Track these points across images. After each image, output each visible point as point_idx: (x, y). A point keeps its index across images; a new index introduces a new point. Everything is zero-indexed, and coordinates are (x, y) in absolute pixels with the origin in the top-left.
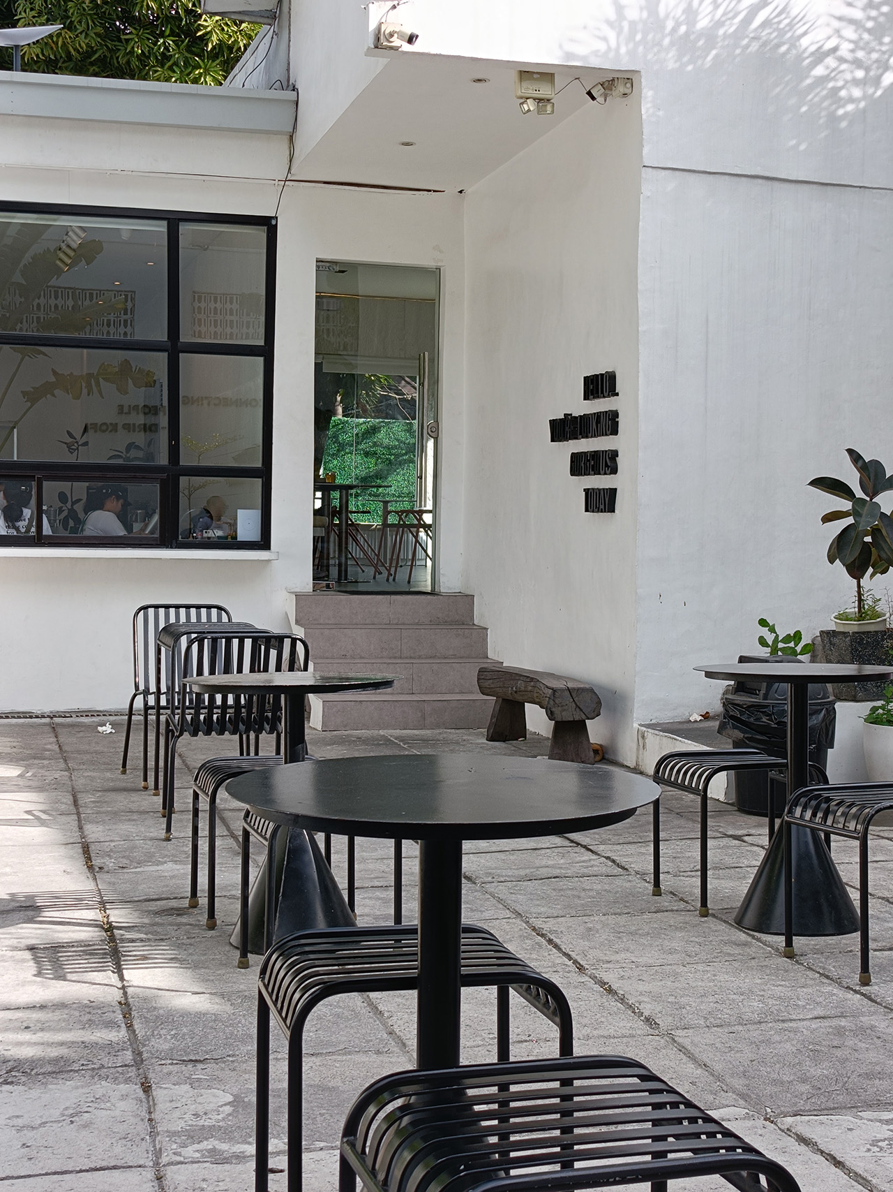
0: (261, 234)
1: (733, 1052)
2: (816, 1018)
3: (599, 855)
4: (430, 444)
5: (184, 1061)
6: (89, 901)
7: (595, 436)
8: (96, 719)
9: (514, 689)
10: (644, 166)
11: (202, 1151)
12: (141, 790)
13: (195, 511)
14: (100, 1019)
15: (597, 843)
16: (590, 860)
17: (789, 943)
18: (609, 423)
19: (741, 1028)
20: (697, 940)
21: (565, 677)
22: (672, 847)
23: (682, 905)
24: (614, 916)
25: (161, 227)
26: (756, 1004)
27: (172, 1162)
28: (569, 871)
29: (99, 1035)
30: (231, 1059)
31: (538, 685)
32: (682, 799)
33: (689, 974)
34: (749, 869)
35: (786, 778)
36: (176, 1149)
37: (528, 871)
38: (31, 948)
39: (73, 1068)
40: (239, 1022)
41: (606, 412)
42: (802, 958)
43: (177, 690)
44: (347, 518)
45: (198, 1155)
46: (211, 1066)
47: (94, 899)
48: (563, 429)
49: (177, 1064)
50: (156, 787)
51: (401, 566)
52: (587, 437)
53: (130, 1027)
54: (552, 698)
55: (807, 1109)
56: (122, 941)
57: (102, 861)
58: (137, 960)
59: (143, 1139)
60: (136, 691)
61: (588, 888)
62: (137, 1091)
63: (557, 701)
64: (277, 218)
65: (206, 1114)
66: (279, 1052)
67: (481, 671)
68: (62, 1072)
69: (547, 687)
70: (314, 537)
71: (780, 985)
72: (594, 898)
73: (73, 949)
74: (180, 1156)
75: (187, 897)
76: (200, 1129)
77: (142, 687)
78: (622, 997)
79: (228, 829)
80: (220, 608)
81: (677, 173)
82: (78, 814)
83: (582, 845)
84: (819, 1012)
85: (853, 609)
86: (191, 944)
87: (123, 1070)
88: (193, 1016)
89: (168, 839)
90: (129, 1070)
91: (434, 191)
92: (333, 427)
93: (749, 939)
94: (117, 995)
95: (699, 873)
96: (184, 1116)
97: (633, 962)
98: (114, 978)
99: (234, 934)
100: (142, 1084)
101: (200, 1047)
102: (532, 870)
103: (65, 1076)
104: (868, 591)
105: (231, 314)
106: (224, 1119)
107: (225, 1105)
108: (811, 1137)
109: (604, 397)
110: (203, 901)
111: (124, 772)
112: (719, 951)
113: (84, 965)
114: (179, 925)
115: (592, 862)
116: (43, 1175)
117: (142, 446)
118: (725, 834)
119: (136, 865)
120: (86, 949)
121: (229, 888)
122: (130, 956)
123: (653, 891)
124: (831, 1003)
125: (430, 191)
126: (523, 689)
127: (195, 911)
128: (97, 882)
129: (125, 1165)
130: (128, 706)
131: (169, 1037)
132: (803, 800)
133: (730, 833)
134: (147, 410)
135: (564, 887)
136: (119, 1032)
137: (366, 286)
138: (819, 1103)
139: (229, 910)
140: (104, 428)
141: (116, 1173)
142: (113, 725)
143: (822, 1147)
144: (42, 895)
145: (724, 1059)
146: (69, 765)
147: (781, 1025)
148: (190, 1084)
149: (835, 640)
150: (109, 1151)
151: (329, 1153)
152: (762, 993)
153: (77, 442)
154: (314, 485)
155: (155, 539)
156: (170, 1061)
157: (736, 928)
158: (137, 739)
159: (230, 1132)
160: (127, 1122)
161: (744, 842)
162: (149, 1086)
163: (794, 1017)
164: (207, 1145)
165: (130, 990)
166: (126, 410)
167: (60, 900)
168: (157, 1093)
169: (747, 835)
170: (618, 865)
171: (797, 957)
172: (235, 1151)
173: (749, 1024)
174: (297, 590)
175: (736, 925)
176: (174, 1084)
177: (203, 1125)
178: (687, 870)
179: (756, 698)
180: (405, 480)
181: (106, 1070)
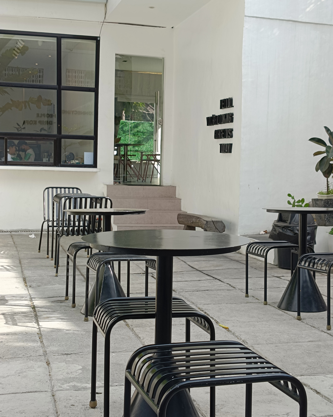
0: (93, 43)
1: (277, 353)
2: (309, 341)
3: (224, 283)
4: (160, 130)
5: (63, 354)
6: (26, 298)
7: (224, 123)
8: (28, 233)
9: (192, 221)
10: (245, 16)
11: (70, 386)
12: (46, 258)
13: (67, 153)
14: (30, 339)
15: (223, 278)
16: (221, 284)
17: (299, 315)
18: (229, 118)
19: (280, 345)
20: (262, 313)
21: (211, 217)
22: (253, 280)
23: (257, 301)
24: (230, 304)
25: (54, 40)
26: (285, 336)
27: (58, 390)
28: (212, 288)
29: (29, 345)
30: (81, 353)
31: (201, 220)
32: (257, 263)
33: (260, 325)
34: (283, 288)
35: (298, 252)
36: (60, 385)
37: (196, 288)
38: (3, 314)
39: (19, 356)
40: (85, 340)
41: (229, 114)
42: (304, 320)
43: (60, 220)
44: (127, 158)
45: (68, 387)
46: (73, 356)
47: (28, 297)
48: (212, 121)
49: (60, 355)
50: (52, 257)
51: (148, 177)
52: (221, 123)
53: (42, 342)
54: (206, 224)
55: (306, 373)
56: (38, 311)
57: (31, 284)
58: (45, 318)
59: (47, 382)
60: (44, 220)
61: (220, 294)
62: (44, 365)
63: (208, 226)
64: (100, 37)
65: (71, 373)
66: (100, 351)
67: (179, 215)
68: (15, 358)
69: (204, 220)
70: (114, 164)
71: (295, 330)
72: (222, 298)
73: (20, 315)
74: (62, 388)
75: (64, 296)
76: (69, 378)
77: (47, 219)
78: (233, 333)
79: (80, 272)
80: (77, 189)
81: (258, 19)
82: (21, 267)
83: (217, 279)
84: (311, 339)
85: (325, 190)
86: (65, 313)
87: (39, 357)
88: (66, 338)
89: (57, 276)
90: (42, 357)
91: (162, 27)
92: (121, 124)
93: (283, 313)
94: (36, 330)
95: (264, 290)
96: (63, 374)
97: (238, 321)
98: (36, 325)
99: (82, 309)
100: (47, 362)
101: (69, 349)
102: (198, 288)
103: (16, 359)
104: (331, 183)
105: (81, 78)
106: (78, 375)
107: (79, 370)
108: (307, 383)
109: (228, 108)
110: (71, 298)
111: (39, 252)
112: (271, 317)
113: (24, 320)
114: (61, 306)
115: (222, 285)
116: (8, 394)
117: (47, 129)
118: (274, 276)
119: (44, 285)
120: (25, 314)
121: (81, 293)
122: (42, 317)
123: (246, 295)
124: (315, 336)
125: (160, 27)
126: (195, 221)
127: (67, 301)
128: (29, 291)
129: (40, 391)
130: (41, 228)
131: (57, 346)
132: (305, 259)
133: (276, 275)
134: (48, 116)
135: (211, 294)
136: (37, 344)
137: (135, 67)
138: (311, 371)
139: (81, 301)
140: (31, 122)
141: (36, 394)
142: (35, 235)
143: (311, 387)
144: (7, 296)
145: (273, 356)
146: (18, 249)
147: (296, 344)
148: (65, 362)
149: (318, 202)
150: (33, 386)
151: (120, 387)
152: (288, 332)
153: (21, 128)
154: (114, 144)
155: (51, 163)
156: (58, 354)
157: (278, 309)
158: (44, 240)
159: (81, 379)
160: (41, 375)
161: (281, 279)
162: (49, 363)
163: (301, 341)
164: (71, 384)
165: (42, 329)
166: (40, 115)
167: (15, 297)
168: (52, 365)
169: (282, 276)
170: (232, 286)
171: (302, 320)
172: (83, 386)
173: (283, 343)
174: (108, 184)
175: (278, 308)
176: (59, 362)
177: (70, 377)
178: (259, 288)
179: (286, 224)
180: (149, 145)
181: (32, 357)
